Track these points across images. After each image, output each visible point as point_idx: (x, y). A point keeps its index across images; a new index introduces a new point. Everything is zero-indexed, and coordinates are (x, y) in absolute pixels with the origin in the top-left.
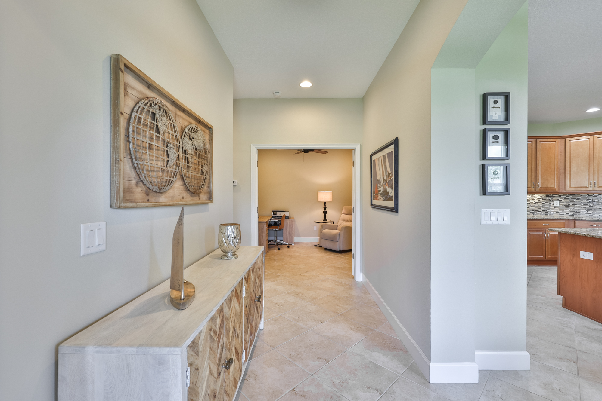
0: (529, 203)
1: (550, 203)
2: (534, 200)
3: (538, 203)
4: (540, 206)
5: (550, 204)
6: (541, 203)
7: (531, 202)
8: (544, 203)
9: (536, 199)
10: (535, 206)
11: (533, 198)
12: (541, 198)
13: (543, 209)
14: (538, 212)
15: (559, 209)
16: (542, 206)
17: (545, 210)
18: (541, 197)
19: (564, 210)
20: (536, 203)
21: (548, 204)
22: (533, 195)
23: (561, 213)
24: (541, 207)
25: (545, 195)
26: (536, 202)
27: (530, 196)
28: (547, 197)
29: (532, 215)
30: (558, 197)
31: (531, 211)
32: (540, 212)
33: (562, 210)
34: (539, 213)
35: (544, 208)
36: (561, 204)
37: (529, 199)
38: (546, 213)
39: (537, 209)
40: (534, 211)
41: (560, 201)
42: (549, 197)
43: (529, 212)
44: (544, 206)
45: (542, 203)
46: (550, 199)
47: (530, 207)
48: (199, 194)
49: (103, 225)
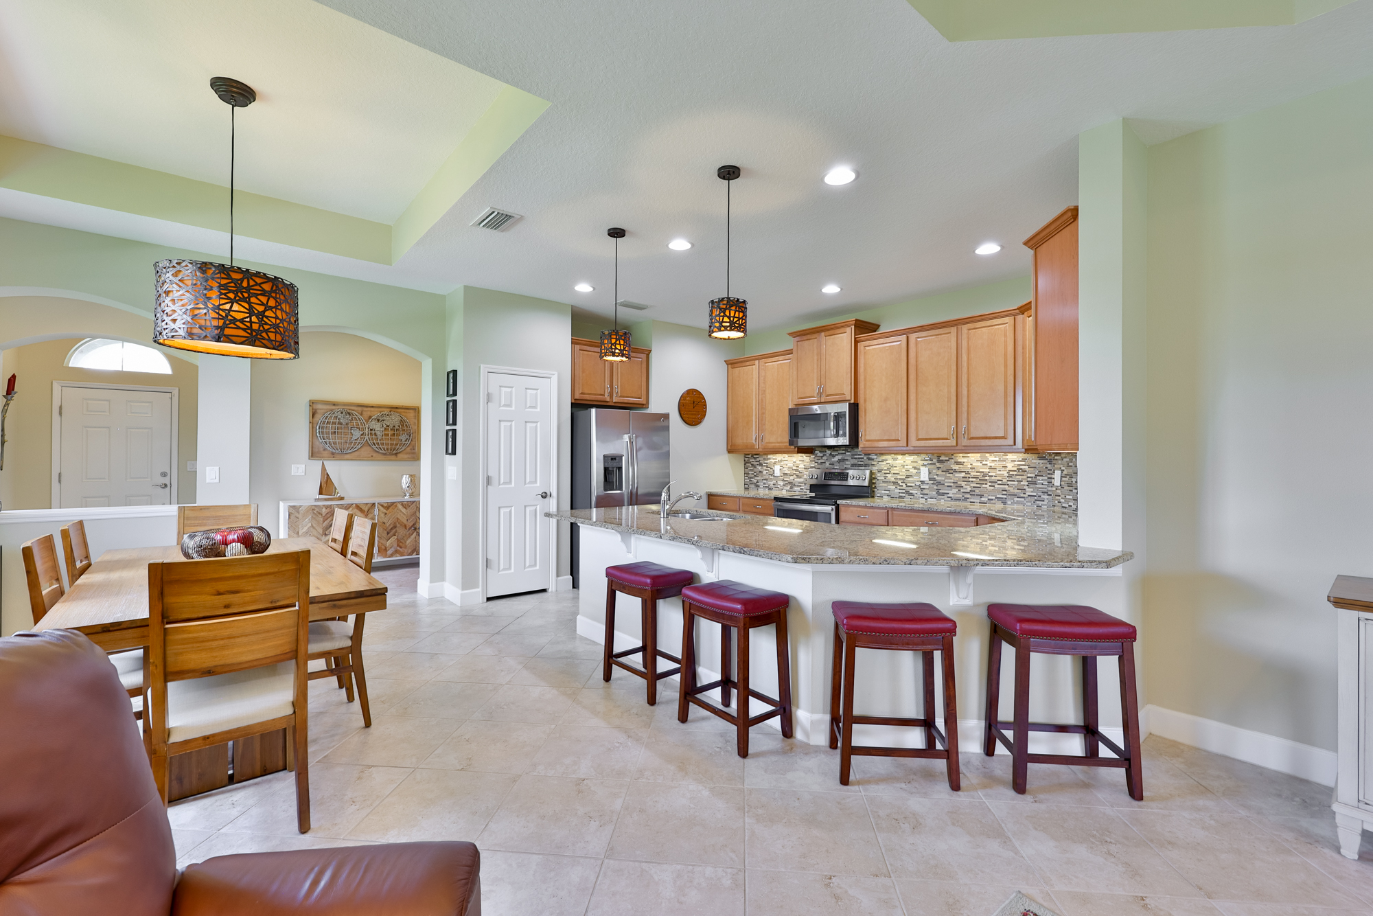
0: (994, 474)
1: (1049, 476)
2: (1008, 469)
3: (1018, 477)
4: (1022, 483)
5: (1050, 480)
6: (1025, 477)
7: (998, 472)
8: (1034, 475)
9: (1010, 466)
10: (1009, 483)
11: (1004, 463)
12: (1023, 463)
13: (1029, 491)
14: (1016, 499)
15: (1060, 494)
16: (1027, 483)
17: (1035, 494)
18: (1024, 460)
19: (1067, 497)
20: (1010, 476)
21: (1045, 480)
22: (1004, 457)
23: (1064, 505)
24: (1025, 487)
25: (1037, 455)
26: (1011, 473)
27: (997, 459)
28: (1042, 461)
29: (1002, 506)
30: (1060, 462)
31: (998, 496)
32: (1023, 499)
33: (1063, 496)
34: (1018, 503)
35: (1032, 490)
36: (1063, 479)
37: (993, 464)
38: (1037, 502)
39: (1012, 490)
40: (1005, 496)
41: (1062, 471)
42: (1046, 461)
43: (994, 498)
44: (1032, 483)
45: (1029, 475)
46: (1049, 466)
47: (997, 486)
48: (396, 454)
49: (304, 466)
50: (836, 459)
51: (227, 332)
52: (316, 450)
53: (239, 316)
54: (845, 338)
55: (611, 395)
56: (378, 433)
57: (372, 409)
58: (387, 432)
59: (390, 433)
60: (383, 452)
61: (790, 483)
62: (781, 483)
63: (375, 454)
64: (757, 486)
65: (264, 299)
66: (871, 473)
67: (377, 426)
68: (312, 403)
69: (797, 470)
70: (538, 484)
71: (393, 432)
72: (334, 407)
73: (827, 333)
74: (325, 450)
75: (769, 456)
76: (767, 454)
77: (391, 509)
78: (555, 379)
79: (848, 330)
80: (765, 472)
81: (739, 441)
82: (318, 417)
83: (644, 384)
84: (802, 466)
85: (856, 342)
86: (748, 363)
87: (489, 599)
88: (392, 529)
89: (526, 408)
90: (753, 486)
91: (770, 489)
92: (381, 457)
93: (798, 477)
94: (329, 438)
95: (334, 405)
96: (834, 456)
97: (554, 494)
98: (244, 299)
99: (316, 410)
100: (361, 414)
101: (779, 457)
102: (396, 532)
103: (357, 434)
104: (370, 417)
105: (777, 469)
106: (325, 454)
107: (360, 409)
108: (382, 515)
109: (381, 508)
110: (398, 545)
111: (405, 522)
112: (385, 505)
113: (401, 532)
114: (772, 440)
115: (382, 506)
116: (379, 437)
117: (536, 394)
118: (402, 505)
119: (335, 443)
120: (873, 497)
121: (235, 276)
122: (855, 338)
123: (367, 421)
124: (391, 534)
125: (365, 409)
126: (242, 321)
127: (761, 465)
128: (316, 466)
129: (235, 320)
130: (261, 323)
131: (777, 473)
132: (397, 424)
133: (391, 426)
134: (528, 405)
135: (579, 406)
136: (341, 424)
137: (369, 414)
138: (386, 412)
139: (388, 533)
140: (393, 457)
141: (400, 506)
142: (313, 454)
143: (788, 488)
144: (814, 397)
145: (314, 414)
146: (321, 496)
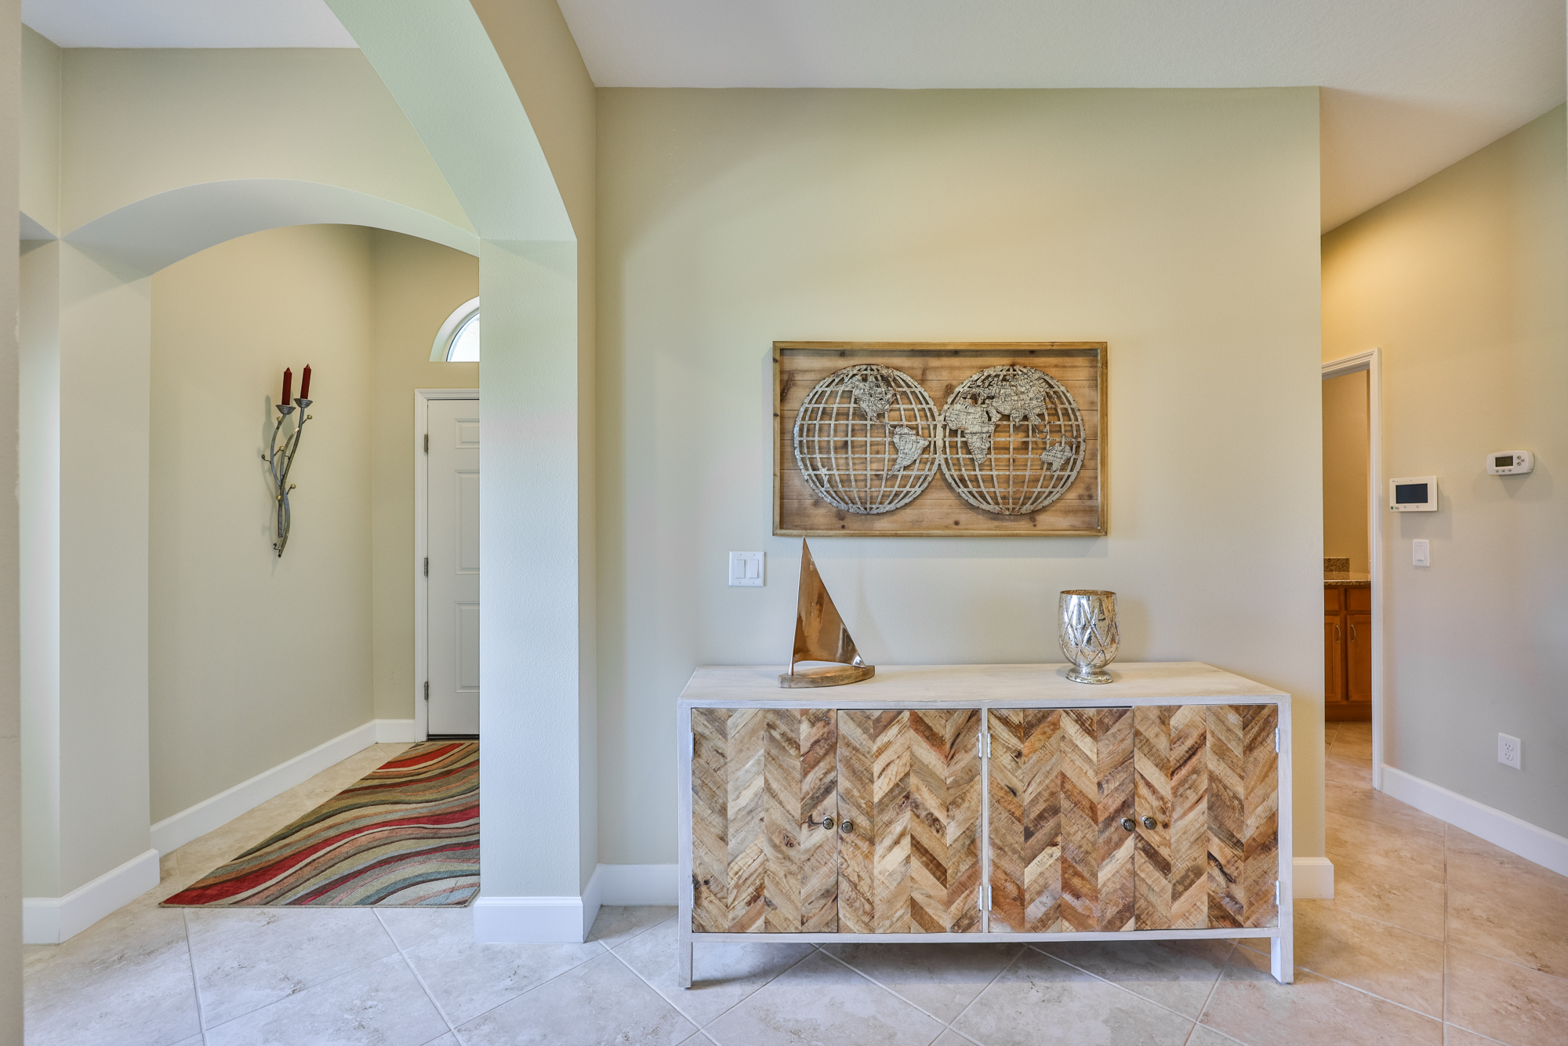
48: (1032, 516)
49: (760, 556)
52: (792, 504)
56: (975, 442)
57: (955, 361)
58: (1002, 439)
59: (1014, 439)
60: (992, 507)
63: (965, 517)
67: (971, 419)
68: (783, 351)
71: (1020, 438)
72: (841, 363)
74: (817, 503)
77: (1036, 735)
82: (800, 399)
88: (1041, 817)
92: (984, 525)
94: (826, 464)
95: (843, 354)
99: (791, 374)
100: (922, 381)
102: (1057, 830)
103: (910, 447)
104: (949, 389)
106: (820, 516)
107: (917, 363)
108: (1006, 759)
109: (995, 722)
110: (1066, 886)
111: (1091, 791)
112: (1016, 719)
113: (1078, 831)
115: (1005, 721)
116: (979, 457)
118: (1080, 720)
119: (845, 481)
123: (940, 403)
124: (1040, 836)
125: (934, 362)
128: (789, 550)
132: (1036, 406)
133: (1017, 417)
136: (863, 416)
137: (945, 377)
138: (998, 365)
139: (1028, 834)
140: (1023, 526)
141: (1070, 727)
142: (787, 518)
145: (785, 386)
146: (806, 667)
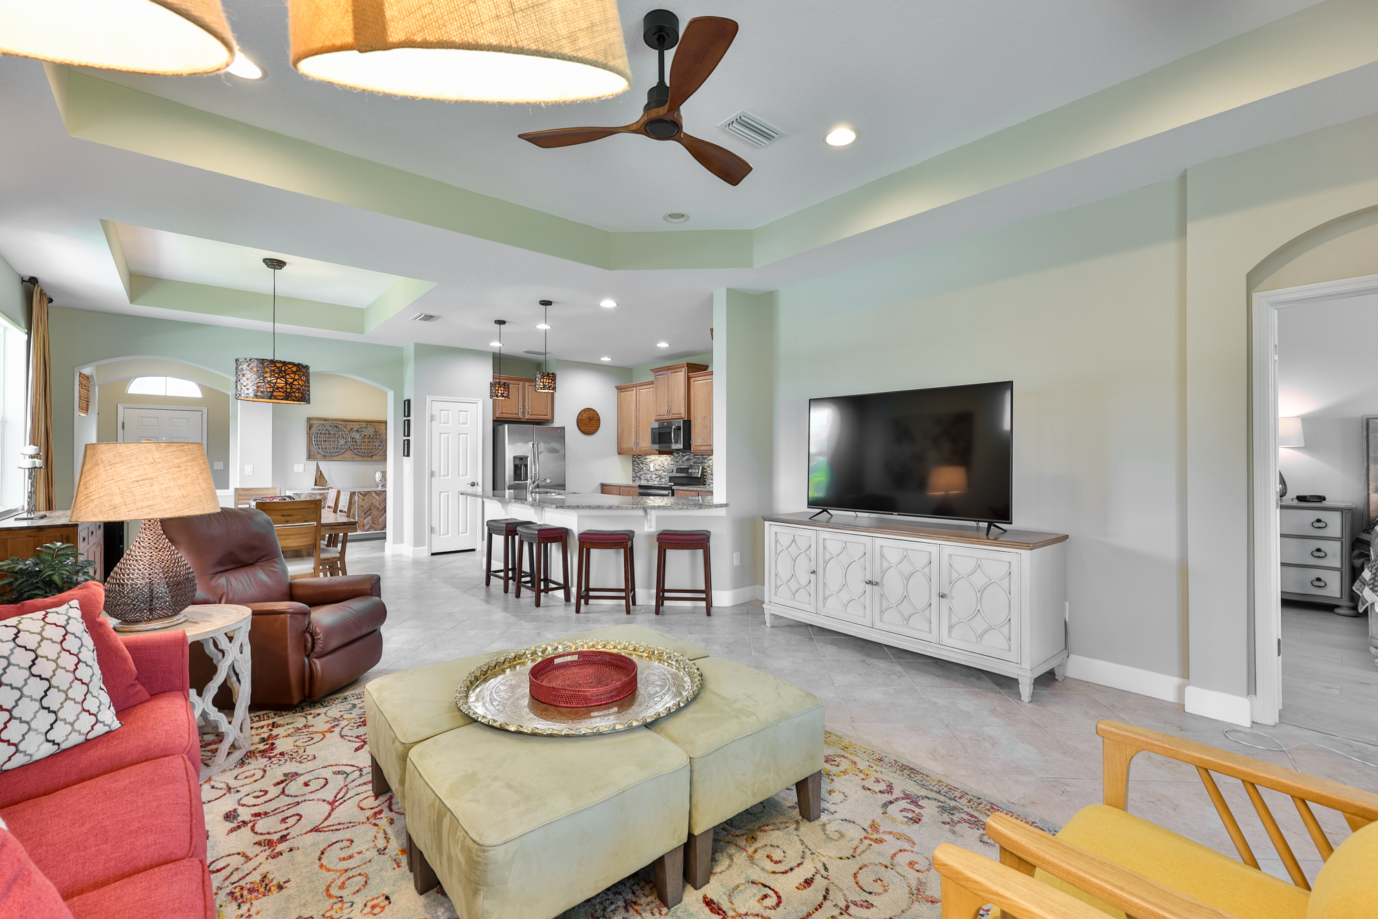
48: (371, 456)
49: (303, 465)
50: (685, 458)
51: (274, 394)
52: (312, 453)
53: (280, 385)
54: (681, 376)
55: (523, 414)
56: (358, 441)
57: (353, 423)
58: (364, 440)
59: (367, 440)
60: (362, 454)
61: (659, 476)
62: (654, 476)
63: (355, 457)
64: (640, 479)
65: (292, 376)
66: (703, 468)
67: (357, 436)
68: (309, 419)
69: (663, 467)
70: (468, 477)
71: (369, 440)
72: (325, 422)
73: (673, 371)
74: (318, 453)
75: (647, 457)
76: (646, 455)
77: (367, 496)
78: (480, 404)
79: (683, 369)
80: (645, 468)
81: (625, 446)
82: (314, 430)
83: (549, 405)
84: (666, 464)
85: (689, 379)
86: (629, 389)
87: (433, 554)
88: (368, 511)
89: (459, 424)
90: (637, 479)
91: (648, 481)
92: (360, 458)
93: (664, 471)
94: (321, 445)
95: (325, 420)
96: (684, 456)
97: (480, 483)
98: (283, 377)
99: (312, 424)
100: (345, 427)
101: (653, 457)
102: (371, 513)
103: (342, 442)
104: (352, 429)
105: (652, 465)
106: (319, 456)
107: (344, 423)
108: (361, 501)
109: (359, 495)
110: (373, 523)
111: (378, 506)
112: (363, 493)
113: (375, 513)
114: (644, 445)
115: (361, 494)
116: (359, 444)
117: (467, 414)
118: (376, 493)
119: (326, 448)
120: (705, 485)
121: (278, 365)
122: (688, 376)
123: (350, 432)
124: (368, 514)
125: (348, 423)
126: (282, 388)
127: (642, 463)
128: (313, 464)
129: (278, 388)
130: (291, 389)
131: (652, 469)
132: (372, 434)
133: (368, 436)
134: (461, 422)
135: (498, 422)
136: (331, 434)
137: (351, 426)
138: (364, 425)
139: (365, 514)
140: (369, 459)
141: (374, 495)
142: (310, 457)
143: (658, 479)
144: (664, 415)
145: (310, 427)
146: (316, 487)
